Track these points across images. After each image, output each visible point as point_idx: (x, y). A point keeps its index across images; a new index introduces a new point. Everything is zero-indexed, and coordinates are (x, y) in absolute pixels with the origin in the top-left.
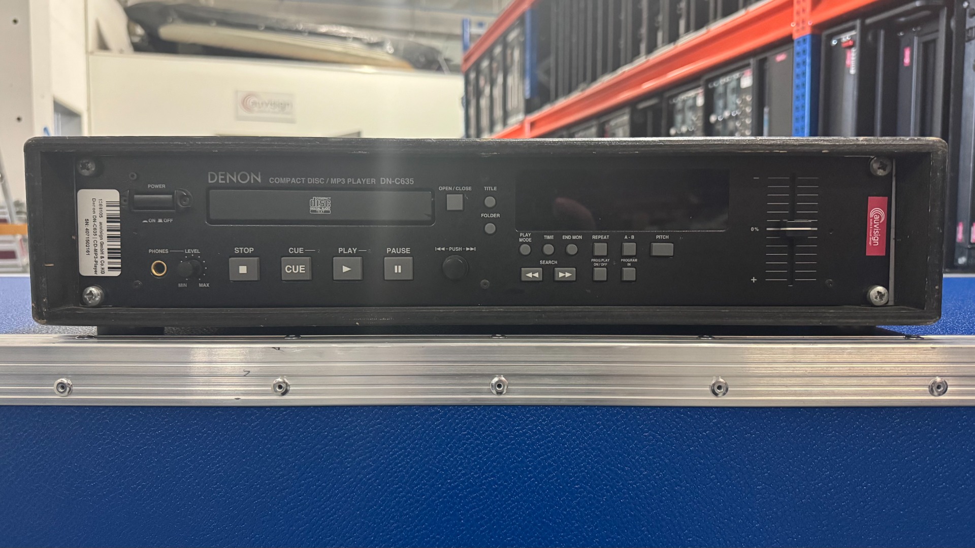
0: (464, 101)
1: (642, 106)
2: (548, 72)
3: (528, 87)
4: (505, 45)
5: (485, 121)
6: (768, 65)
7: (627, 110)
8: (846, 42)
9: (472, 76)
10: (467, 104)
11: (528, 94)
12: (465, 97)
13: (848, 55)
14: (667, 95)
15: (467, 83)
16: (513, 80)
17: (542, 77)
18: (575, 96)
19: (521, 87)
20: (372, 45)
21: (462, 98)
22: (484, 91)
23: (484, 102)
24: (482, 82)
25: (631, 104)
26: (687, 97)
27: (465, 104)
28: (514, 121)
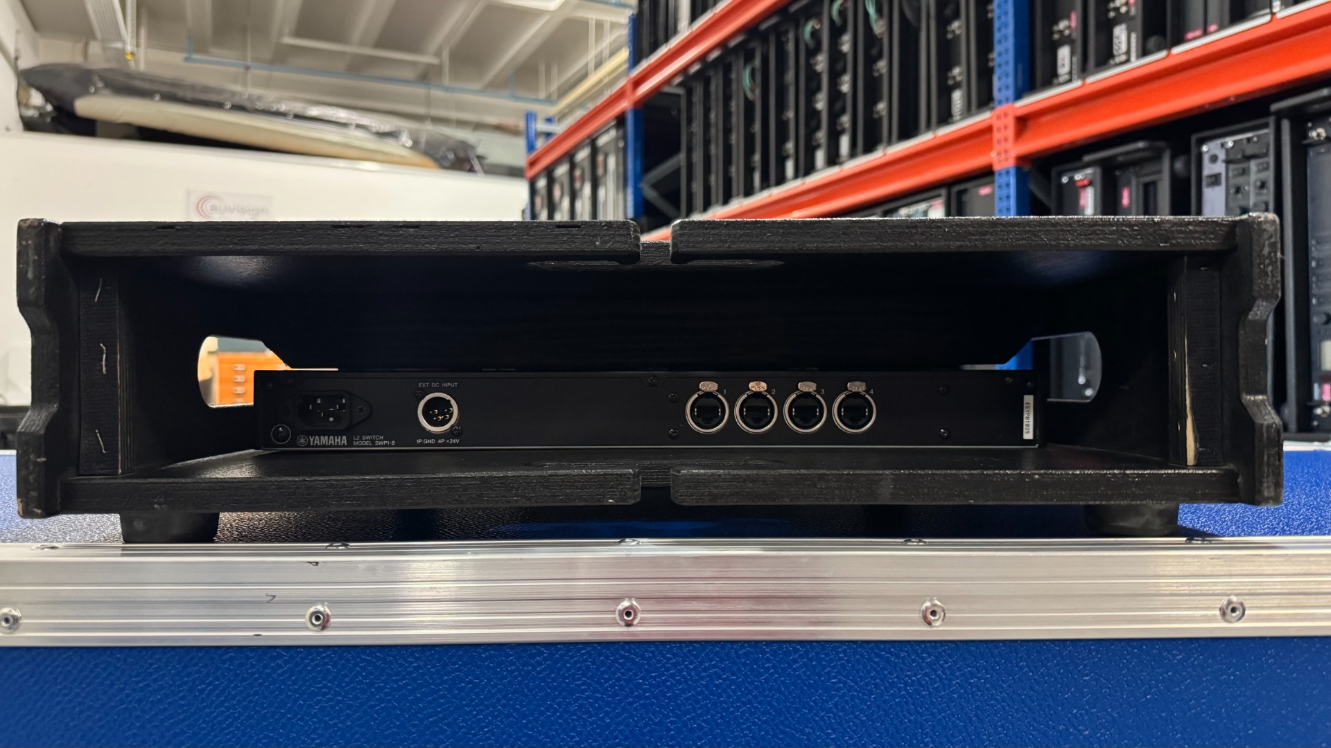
0: (529, 215)
3: (630, 204)
4: (596, 149)
6: (967, 198)
9: (542, 184)
11: (631, 211)
15: (533, 191)
17: (648, 192)
19: (620, 202)
20: (382, 135)
22: (560, 203)
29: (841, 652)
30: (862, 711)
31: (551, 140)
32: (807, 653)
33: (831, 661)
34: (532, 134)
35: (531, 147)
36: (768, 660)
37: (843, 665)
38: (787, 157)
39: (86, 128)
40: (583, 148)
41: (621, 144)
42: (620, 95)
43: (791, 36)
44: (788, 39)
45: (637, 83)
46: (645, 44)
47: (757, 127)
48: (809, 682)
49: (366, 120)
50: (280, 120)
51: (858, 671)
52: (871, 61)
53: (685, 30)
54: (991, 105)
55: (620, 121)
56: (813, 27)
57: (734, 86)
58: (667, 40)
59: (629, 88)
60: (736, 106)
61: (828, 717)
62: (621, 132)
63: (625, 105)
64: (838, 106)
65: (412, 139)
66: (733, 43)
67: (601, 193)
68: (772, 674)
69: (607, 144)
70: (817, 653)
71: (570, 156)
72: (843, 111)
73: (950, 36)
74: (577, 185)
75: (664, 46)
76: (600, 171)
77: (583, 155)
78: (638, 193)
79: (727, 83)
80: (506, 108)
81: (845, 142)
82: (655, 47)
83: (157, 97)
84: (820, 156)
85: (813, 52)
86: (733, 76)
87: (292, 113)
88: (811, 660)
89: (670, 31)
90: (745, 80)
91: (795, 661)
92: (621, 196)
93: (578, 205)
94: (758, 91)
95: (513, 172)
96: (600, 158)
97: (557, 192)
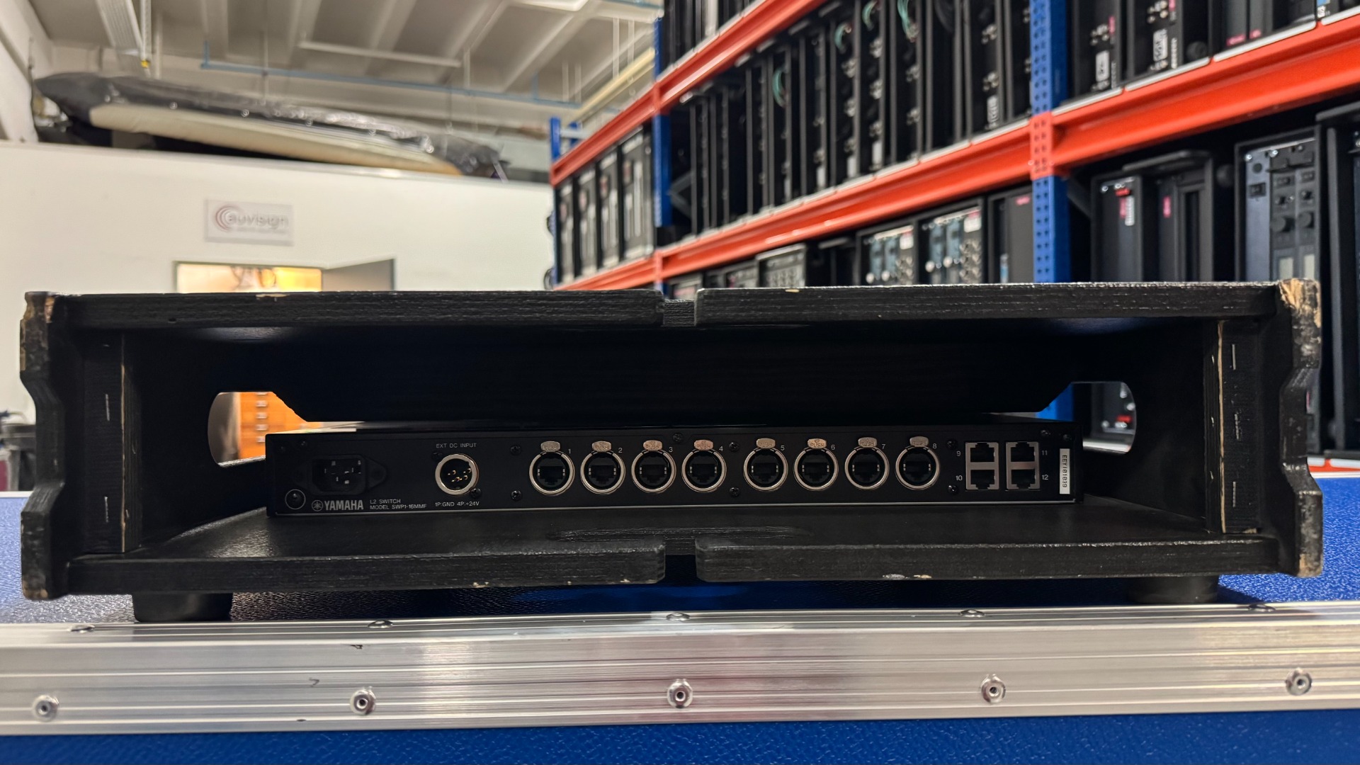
0: (553, 222)
1: (823, 245)
2: (686, 195)
3: (658, 212)
4: (622, 157)
9: (567, 191)
10: (557, 227)
11: (658, 221)
13: (1123, 204)
14: (859, 234)
15: (558, 199)
16: (635, 200)
17: (678, 201)
20: (404, 141)
22: (586, 210)
23: (587, 226)
26: (887, 237)
27: (554, 227)
28: (638, 254)
31: (577, 146)
34: (557, 140)
35: (555, 153)
38: (819, 164)
39: (102, 138)
40: (609, 154)
41: (648, 151)
42: (647, 101)
43: (822, 40)
44: (818, 43)
45: (664, 88)
46: (672, 49)
47: (788, 134)
49: (385, 126)
50: (299, 127)
52: (904, 66)
53: (712, 34)
54: (1029, 112)
55: (647, 127)
56: (844, 31)
57: (764, 92)
58: (694, 45)
59: (656, 93)
60: (766, 112)
62: (648, 139)
63: (652, 111)
64: (871, 112)
65: (433, 145)
66: (762, 48)
67: (628, 200)
69: (633, 150)
71: (595, 163)
72: (876, 118)
73: (985, 41)
74: (604, 192)
75: (692, 51)
76: (627, 179)
77: (609, 162)
78: (665, 200)
79: (757, 88)
80: (529, 111)
81: (878, 150)
82: (681, 52)
83: (174, 106)
84: (853, 164)
85: (844, 56)
86: (763, 81)
87: (311, 119)
89: (697, 35)
90: (775, 86)
92: (648, 204)
93: (605, 213)
94: (788, 97)
95: (537, 178)
96: (627, 165)
97: (583, 200)
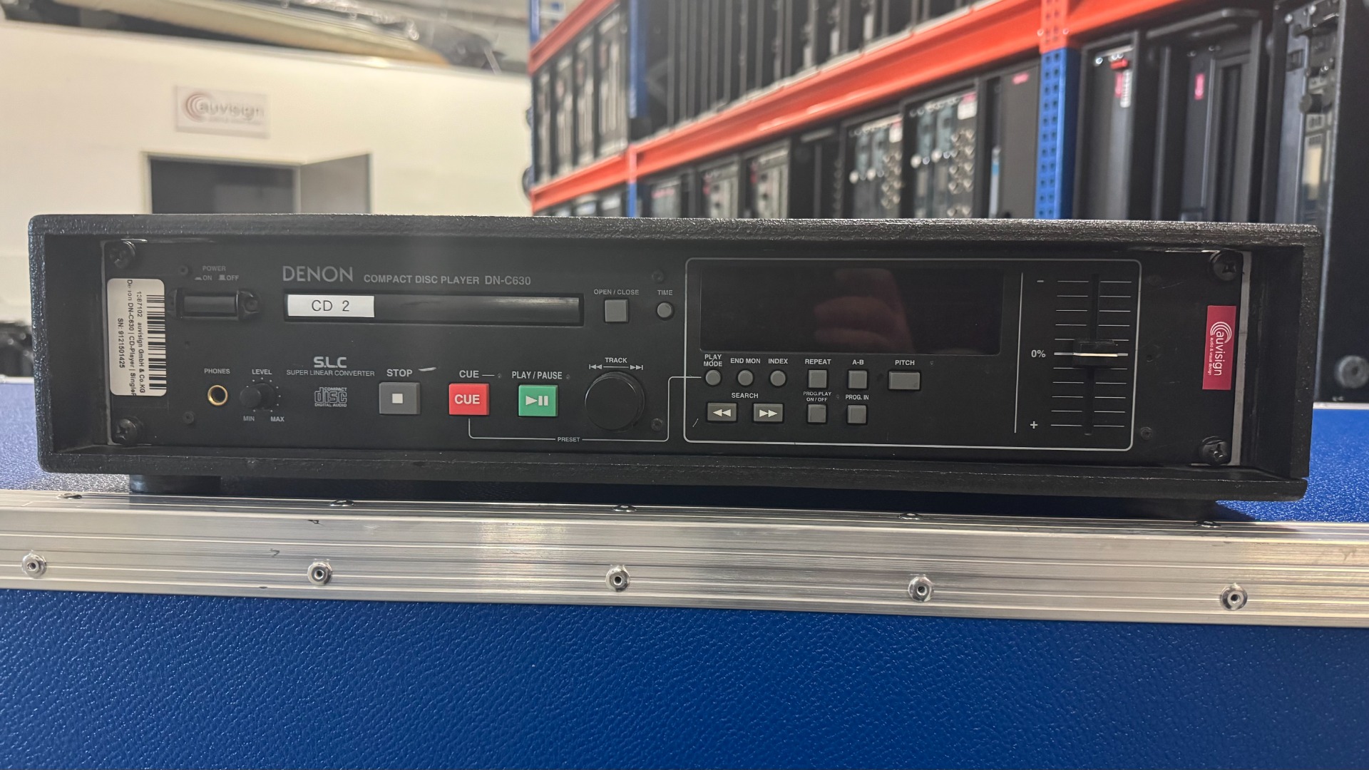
0: (532, 115)
1: (808, 138)
2: (663, 81)
3: (633, 102)
4: (597, 39)
5: (565, 147)
6: (998, 89)
7: (786, 143)
8: (1115, 62)
9: (545, 79)
10: (535, 121)
11: (633, 111)
12: (532, 111)
13: (1119, 80)
14: (846, 124)
15: (536, 89)
16: (610, 90)
17: (654, 88)
18: (707, 118)
19: (623, 101)
20: (387, 27)
21: (528, 112)
22: (563, 101)
23: (563, 119)
24: (560, 90)
25: (792, 135)
26: (875, 128)
27: (532, 121)
28: (611, 150)
29: (826, 624)
30: (848, 681)
31: (551, 30)
32: (794, 623)
33: (819, 631)
34: (536, 21)
35: (533, 39)
36: (755, 629)
37: (830, 637)
38: (775, 56)
39: (70, 17)
48: (794, 651)
51: (845, 643)
61: (812, 685)
62: (624, 17)
65: (419, 32)
68: (759, 642)
70: (804, 624)
71: (572, 47)
76: (603, 64)
77: (585, 44)
81: (869, 21)
88: (798, 630)
91: (782, 631)
93: (581, 103)
95: (516, 68)
